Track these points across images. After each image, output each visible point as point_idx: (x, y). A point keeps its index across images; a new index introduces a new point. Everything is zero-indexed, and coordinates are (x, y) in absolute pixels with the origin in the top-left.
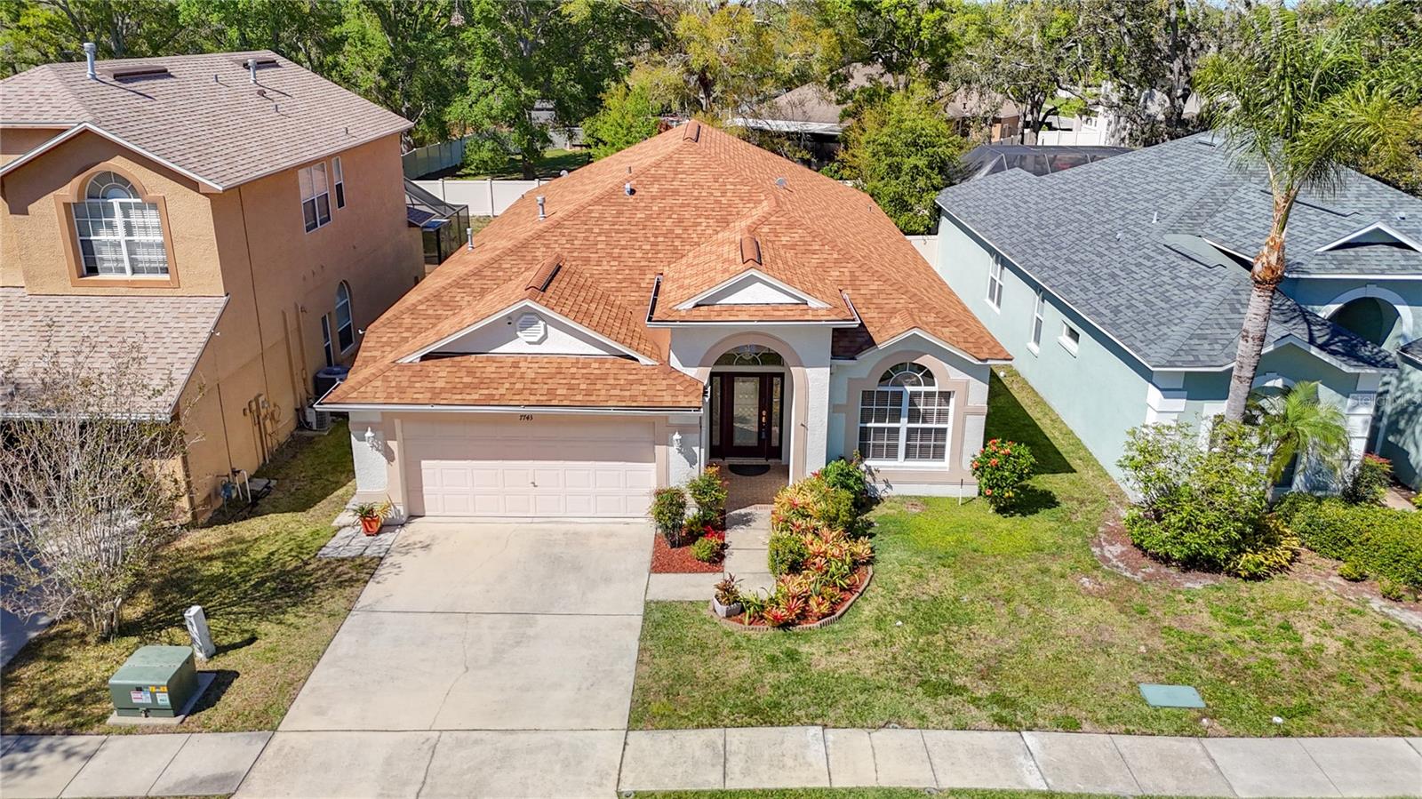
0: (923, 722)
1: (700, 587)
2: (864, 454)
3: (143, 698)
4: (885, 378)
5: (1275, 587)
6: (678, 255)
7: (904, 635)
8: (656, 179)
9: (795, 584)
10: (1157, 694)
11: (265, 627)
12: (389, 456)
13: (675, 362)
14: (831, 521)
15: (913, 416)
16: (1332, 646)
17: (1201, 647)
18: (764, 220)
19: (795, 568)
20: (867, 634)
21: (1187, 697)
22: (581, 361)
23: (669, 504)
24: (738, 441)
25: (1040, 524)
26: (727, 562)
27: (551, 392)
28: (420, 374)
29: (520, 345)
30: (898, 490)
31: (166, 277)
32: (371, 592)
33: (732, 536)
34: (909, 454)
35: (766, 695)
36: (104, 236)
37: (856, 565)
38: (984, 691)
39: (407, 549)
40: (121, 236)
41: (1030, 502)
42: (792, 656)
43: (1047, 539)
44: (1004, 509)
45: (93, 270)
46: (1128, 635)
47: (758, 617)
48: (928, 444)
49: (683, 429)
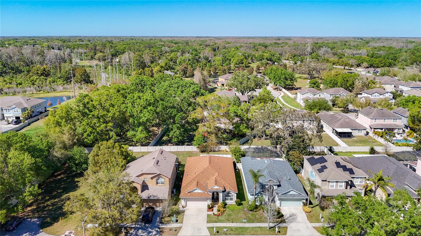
0: (227, 223)
1: (211, 213)
2: (226, 200)
3: (174, 221)
4: (227, 194)
5: (257, 212)
6: (209, 180)
7: (227, 216)
8: (206, 170)
9: (219, 213)
10: (244, 221)
11: (178, 216)
12: (185, 201)
13: (209, 193)
14: (222, 207)
15: (230, 197)
16: (258, 217)
17: (248, 217)
18: (217, 177)
19: (219, 211)
20: (224, 216)
21: (246, 221)
22: (201, 193)
23: (209, 206)
24: (215, 198)
25: (241, 207)
26: (213, 211)
27: (199, 196)
28: (187, 194)
29: (196, 191)
30: (229, 203)
31: (164, 185)
32: (185, 213)
33: (214, 208)
34: (230, 200)
35: (216, 221)
36: (159, 181)
37: (224, 211)
38: (232, 220)
39: (186, 210)
40: (160, 181)
41: (240, 204)
42: (218, 218)
43: (240, 208)
44: (238, 205)
45: (157, 184)
46: (244, 216)
47: (216, 215)
48: (231, 199)
49: (210, 199)
